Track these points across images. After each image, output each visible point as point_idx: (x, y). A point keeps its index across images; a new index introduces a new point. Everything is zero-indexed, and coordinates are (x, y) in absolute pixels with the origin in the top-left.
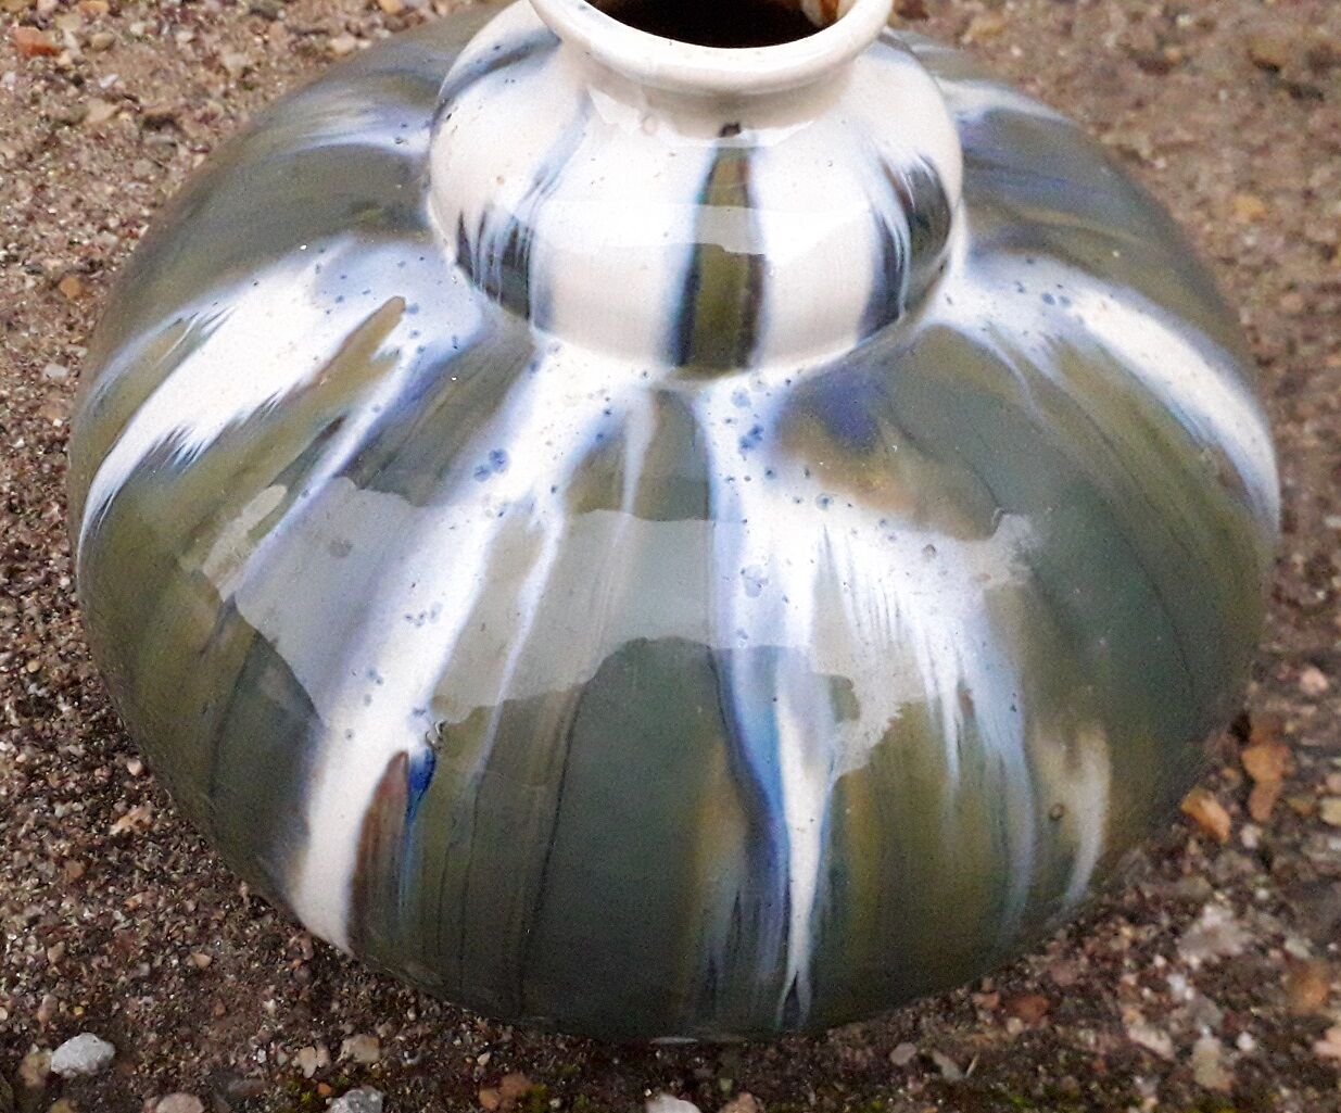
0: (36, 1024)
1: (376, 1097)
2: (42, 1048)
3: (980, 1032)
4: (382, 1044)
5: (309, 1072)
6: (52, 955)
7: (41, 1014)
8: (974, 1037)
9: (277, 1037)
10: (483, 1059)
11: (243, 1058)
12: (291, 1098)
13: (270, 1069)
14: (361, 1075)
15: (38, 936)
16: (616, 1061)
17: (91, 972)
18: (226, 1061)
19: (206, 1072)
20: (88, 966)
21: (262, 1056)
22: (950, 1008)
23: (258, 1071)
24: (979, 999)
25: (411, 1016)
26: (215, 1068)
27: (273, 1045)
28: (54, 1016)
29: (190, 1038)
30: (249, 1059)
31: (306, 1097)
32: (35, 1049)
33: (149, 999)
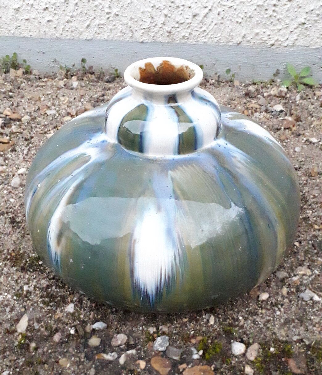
0: (90, 318)
1: (167, 338)
2: (90, 324)
3: (315, 336)
4: (169, 327)
5: (152, 332)
6: (93, 305)
7: (91, 316)
8: (314, 337)
9: (144, 325)
10: (192, 332)
11: (136, 329)
12: (147, 338)
13: (142, 331)
14: (164, 333)
15: (90, 302)
16: (224, 336)
17: (102, 310)
18: (132, 329)
19: (128, 331)
20: (101, 308)
21: (141, 328)
22: (308, 330)
23: (139, 332)
24: (315, 328)
25: (176, 322)
26: (130, 331)
27: (143, 326)
28: (94, 317)
29: (124, 324)
30: (138, 330)
31: (151, 337)
32: (89, 324)
33: (115, 316)
